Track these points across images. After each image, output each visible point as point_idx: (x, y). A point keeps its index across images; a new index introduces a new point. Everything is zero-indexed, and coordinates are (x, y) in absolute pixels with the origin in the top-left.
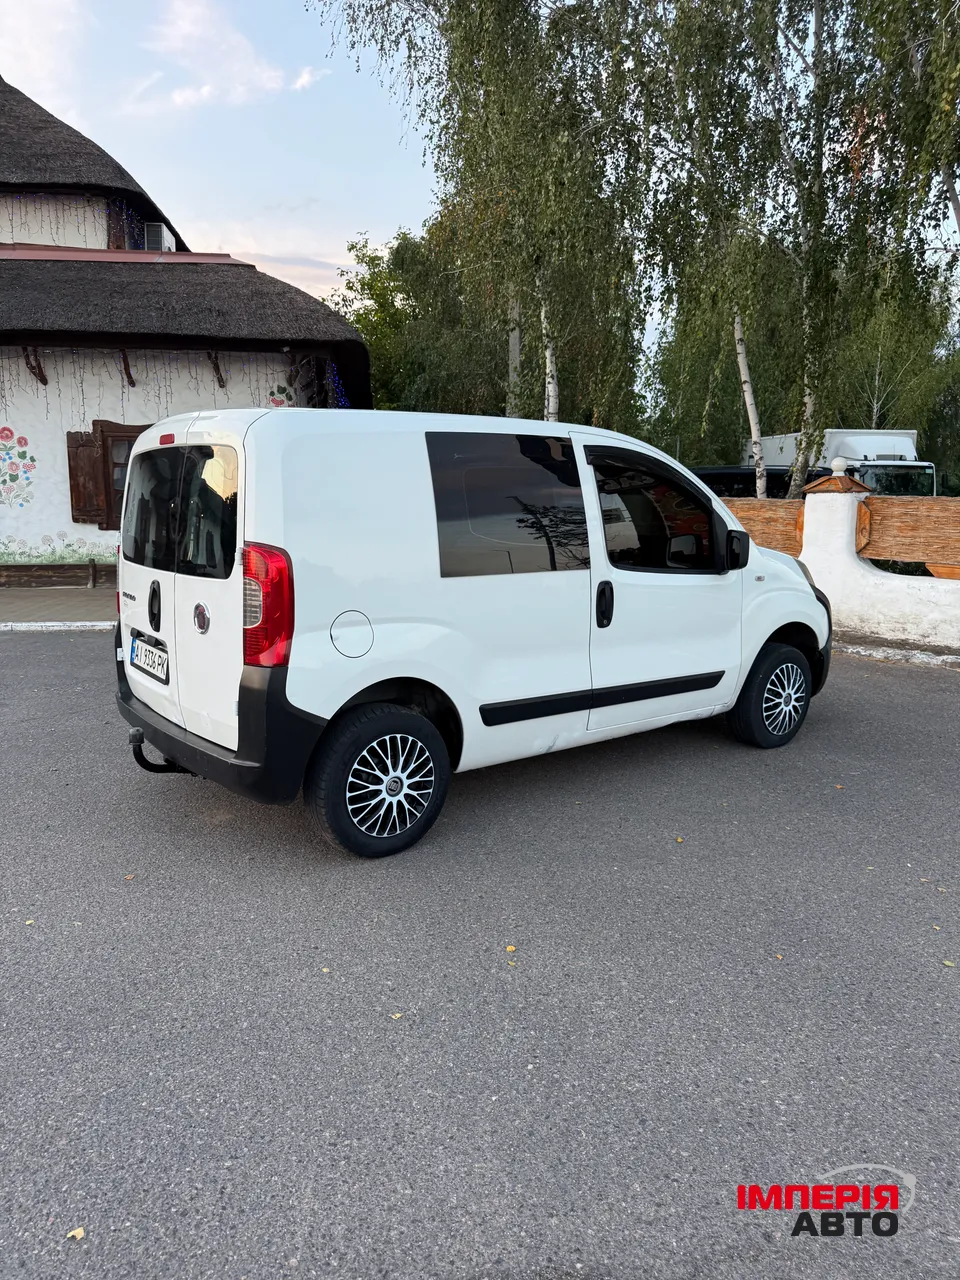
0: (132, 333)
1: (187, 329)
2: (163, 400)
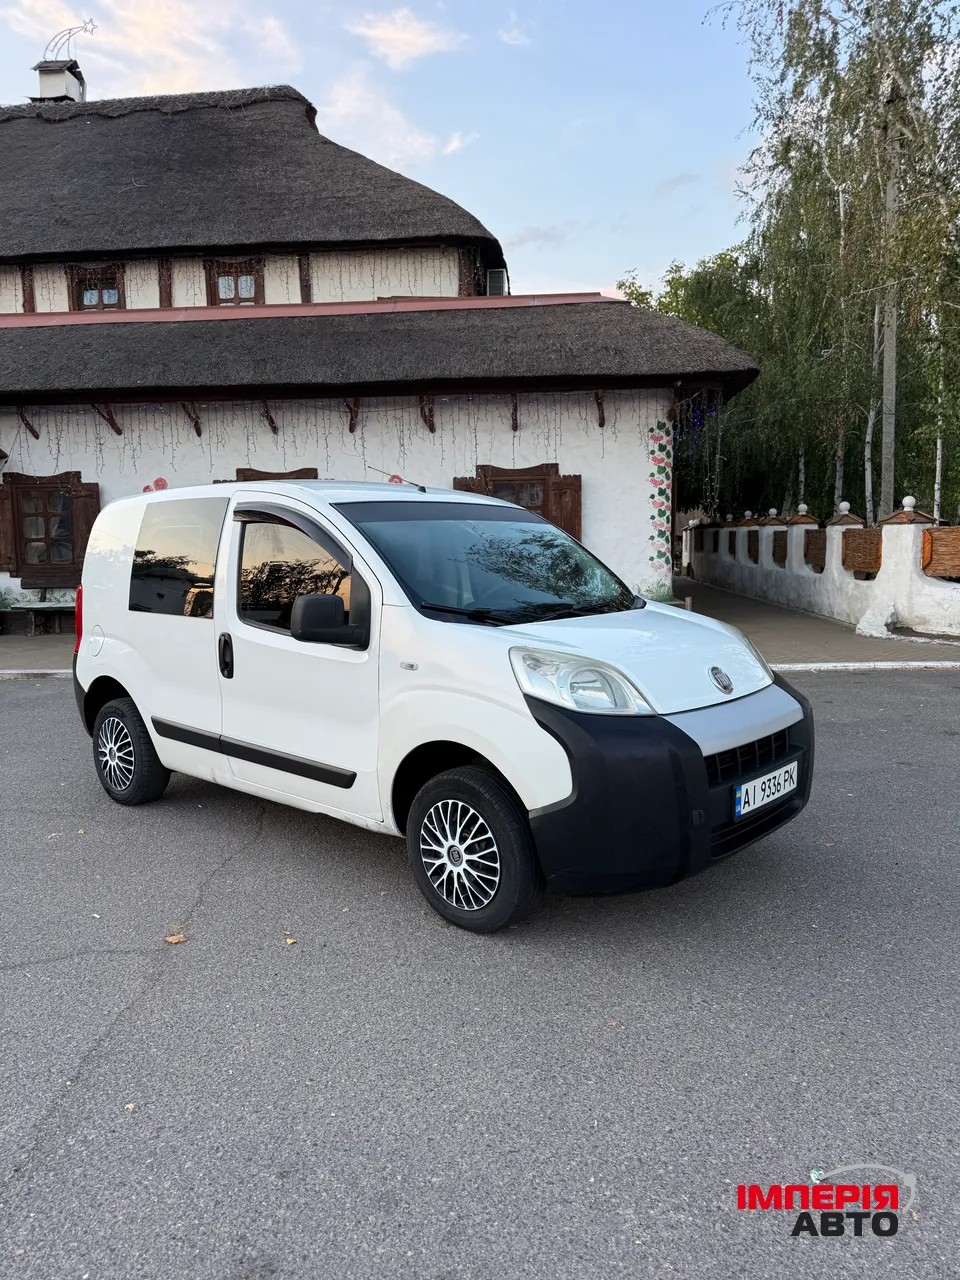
0: (535, 377)
1: (588, 369)
2: (552, 442)
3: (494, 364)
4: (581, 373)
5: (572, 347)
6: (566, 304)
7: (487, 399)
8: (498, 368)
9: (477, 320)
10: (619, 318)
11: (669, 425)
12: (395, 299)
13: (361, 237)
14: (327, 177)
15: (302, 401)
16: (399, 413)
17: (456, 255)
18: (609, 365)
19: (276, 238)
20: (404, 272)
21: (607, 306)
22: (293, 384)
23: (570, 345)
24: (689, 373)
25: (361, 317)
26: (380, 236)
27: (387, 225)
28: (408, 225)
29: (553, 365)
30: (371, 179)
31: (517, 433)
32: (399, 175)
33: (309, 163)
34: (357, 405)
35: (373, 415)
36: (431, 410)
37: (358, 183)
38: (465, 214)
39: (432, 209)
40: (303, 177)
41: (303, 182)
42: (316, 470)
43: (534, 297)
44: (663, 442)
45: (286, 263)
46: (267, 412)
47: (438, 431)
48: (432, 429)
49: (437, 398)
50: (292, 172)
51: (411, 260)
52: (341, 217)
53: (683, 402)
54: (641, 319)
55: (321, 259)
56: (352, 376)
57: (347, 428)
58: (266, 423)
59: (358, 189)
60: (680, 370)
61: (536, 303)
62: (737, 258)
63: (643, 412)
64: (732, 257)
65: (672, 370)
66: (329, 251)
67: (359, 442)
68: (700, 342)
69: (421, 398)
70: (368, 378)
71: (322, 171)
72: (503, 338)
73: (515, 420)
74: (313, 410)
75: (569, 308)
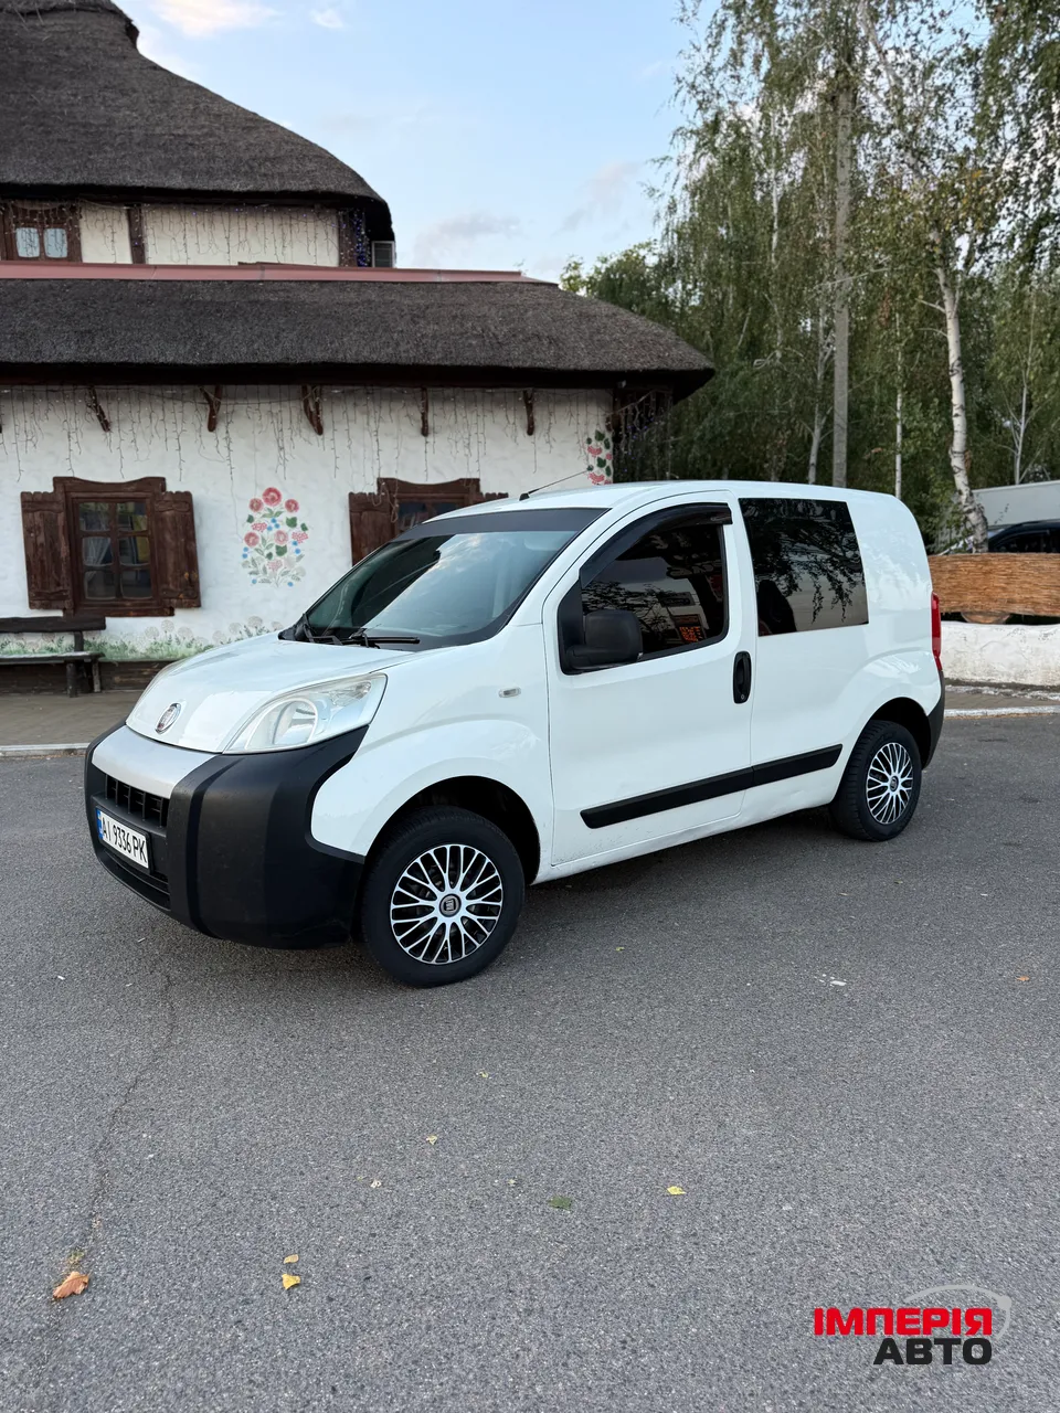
3: (401, 349)
4: (510, 365)
5: (497, 332)
6: (482, 283)
7: (391, 393)
8: (407, 354)
9: (373, 295)
10: (547, 301)
11: (608, 436)
12: (261, 266)
13: (212, 185)
14: (160, 111)
15: (146, 388)
16: (276, 408)
17: (334, 218)
18: (542, 356)
19: (95, 179)
20: (268, 234)
21: (531, 287)
22: (132, 364)
23: (493, 328)
24: (637, 371)
25: (220, 284)
26: (237, 186)
27: (246, 173)
28: (272, 176)
29: (476, 354)
30: (219, 116)
31: (430, 439)
32: (255, 114)
33: (135, 91)
34: (218, 394)
35: (242, 408)
36: (317, 405)
37: (202, 120)
38: (343, 168)
39: (302, 158)
40: (128, 107)
41: (128, 113)
42: (163, 479)
43: (439, 272)
44: (603, 455)
45: (110, 215)
46: (95, 401)
47: (328, 433)
48: (320, 431)
49: (325, 389)
50: (113, 100)
51: (277, 222)
52: (183, 159)
53: (629, 407)
54: (573, 304)
55: (158, 214)
56: (214, 356)
57: (205, 425)
58: (94, 415)
59: (203, 127)
60: (627, 366)
61: (443, 279)
62: (644, 257)
63: (582, 419)
64: (638, 255)
65: (618, 366)
66: (169, 203)
67: (223, 443)
68: (647, 334)
69: (305, 389)
70: (234, 359)
71: (153, 102)
72: (408, 317)
73: (425, 422)
74: (159, 401)
75: (486, 287)
